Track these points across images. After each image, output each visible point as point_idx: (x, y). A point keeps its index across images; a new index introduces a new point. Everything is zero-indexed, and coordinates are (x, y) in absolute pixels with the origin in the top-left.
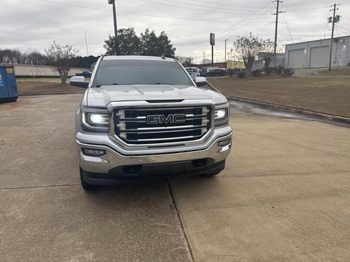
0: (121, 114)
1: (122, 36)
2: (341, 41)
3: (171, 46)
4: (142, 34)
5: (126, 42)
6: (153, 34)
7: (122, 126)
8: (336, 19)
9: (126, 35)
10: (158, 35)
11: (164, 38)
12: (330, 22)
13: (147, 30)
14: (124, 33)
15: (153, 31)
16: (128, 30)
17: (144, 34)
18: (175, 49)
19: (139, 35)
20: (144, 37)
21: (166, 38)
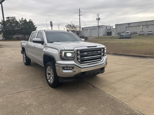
0: (79, 52)
1: (9, 20)
2: (100, 27)
3: (35, 26)
4: (20, 20)
5: (11, 23)
6: (25, 20)
7: (79, 57)
8: (99, 19)
9: (11, 20)
10: (28, 21)
11: (31, 22)
12: (97, 20)
13: (22, 18)
14: (10, 19)
15: (26, 19)
16: (12, 17)
17: (21, 20)
18: (37, 27)
19: (18, 20)
20: (21, 21)
21: (32, 22)
